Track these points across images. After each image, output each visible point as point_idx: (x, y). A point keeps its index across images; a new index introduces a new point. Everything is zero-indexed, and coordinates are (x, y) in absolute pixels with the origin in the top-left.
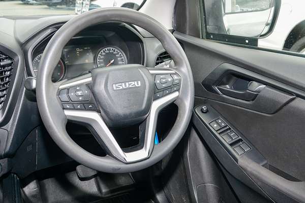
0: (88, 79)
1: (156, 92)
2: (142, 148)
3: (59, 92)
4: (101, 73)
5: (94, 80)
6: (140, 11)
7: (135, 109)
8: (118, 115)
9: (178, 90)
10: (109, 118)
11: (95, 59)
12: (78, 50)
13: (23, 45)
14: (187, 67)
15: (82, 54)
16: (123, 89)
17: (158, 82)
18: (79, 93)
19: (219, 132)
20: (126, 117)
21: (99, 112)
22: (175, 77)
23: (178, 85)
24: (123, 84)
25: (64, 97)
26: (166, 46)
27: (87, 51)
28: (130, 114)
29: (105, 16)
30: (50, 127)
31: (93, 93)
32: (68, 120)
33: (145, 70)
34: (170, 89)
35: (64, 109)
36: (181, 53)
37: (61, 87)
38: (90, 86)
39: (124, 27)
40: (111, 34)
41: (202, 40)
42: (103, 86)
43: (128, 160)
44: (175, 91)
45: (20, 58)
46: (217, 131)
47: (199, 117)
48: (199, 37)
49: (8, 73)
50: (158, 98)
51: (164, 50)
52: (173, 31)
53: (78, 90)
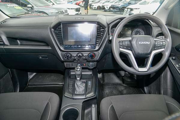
0: (130, 39)
1: (155, 47)
2: (145, 67)
3: (119, 42)
4: (135, 37)
5: (132, 39)
6: (153, 15)
7: (145, 52)
8: (139, 53)
9: (164, 48)
10: (135, 54)
11: (132, 33)
12: (126, 28)
13: (108, 25)
14: (170, 39)
15: (128, 30)
16: (142, 44)
17: (157, 43)
18: (126, 43)
19: (179, 68)
20: (141, 54)
21: (132, 51)
22: (164, 43)
23: (165, 46)
24: (143, 42)
25: (121, 44)
26: (162, 30)
27: (130, 29)
28: (143, 54)
29: (140, 16)
30: (114, 53)
31: (131, 44)
32: (121, 52)
33: (152, 38)
34: (161, 47)
35: (120, 48)
36: (168, 33)
37: (120, 40)
38: (130, 41)
39: (146, 21)
40: (140, 24)
41: (179, 30)
42: (135, 42)
43: (139, 70)
44: (163, 48)
45: (107, 29)
46: (178, 68)
47: (171, 61)
48: (177, 29)
49: (102, 34)
50: (156, 50)
51: (161, 32)
52: (166, 25)
53: (126, 42)
